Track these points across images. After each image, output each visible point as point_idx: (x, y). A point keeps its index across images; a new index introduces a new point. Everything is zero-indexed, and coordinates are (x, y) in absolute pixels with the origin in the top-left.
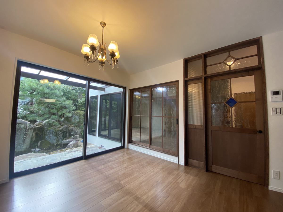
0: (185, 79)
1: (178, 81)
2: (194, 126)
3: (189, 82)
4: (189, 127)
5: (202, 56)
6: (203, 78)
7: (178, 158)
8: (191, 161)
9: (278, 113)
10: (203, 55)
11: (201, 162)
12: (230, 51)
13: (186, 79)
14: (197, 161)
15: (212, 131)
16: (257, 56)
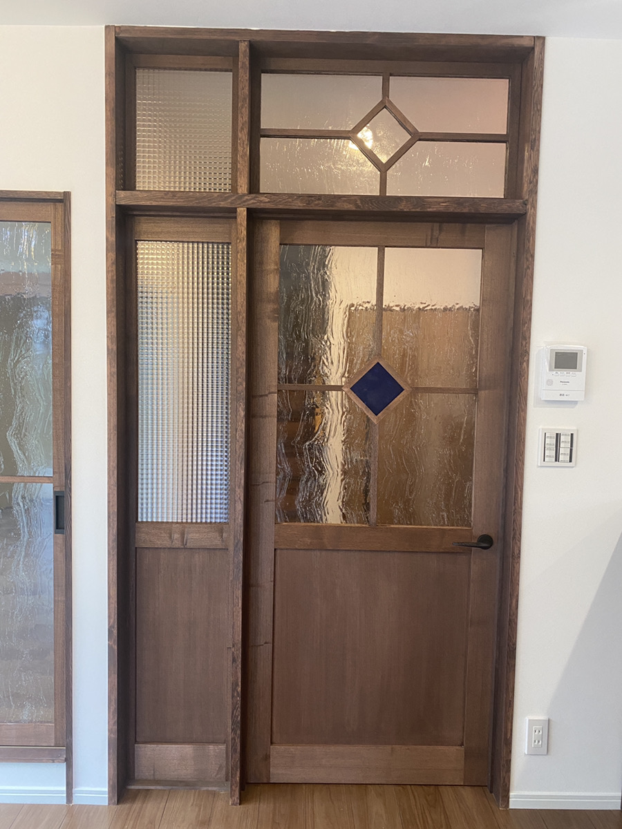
0: (122, 194)
1: (60, 201)
2: (176, 536)
3: (144, 225)
4: (143, 538)
5: (241, 55)
6: (242, 213)
7: (62, 768)
8: (152, 756)
9: (561, 458)
10: (243, 47)
11: (211, 747)
12: (391, 75)
13: (125, 198)
14: (188, 749)
15: (278, 552)
16: (502, 147)
